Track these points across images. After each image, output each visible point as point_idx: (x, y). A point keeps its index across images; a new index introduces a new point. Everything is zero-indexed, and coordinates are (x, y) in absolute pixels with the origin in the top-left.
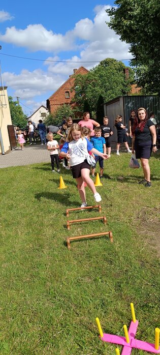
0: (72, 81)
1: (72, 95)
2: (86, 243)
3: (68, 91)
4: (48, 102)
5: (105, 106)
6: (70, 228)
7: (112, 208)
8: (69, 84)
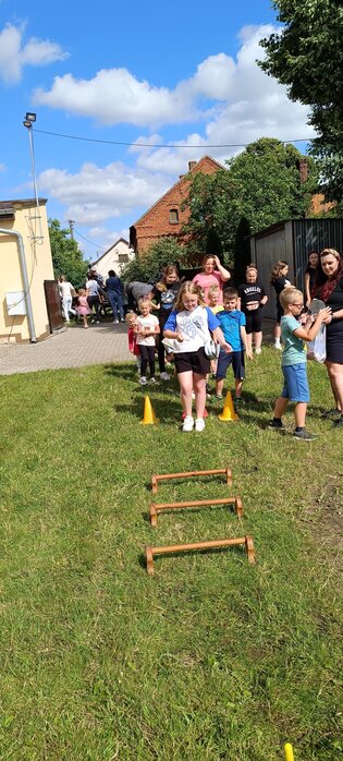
0: (184, 188)
1: (185, 216)
2: (191, 562)
3: (176, 207)
4: (133, 230)
5: (252, 241)
6: (158, 522)
7: (258, 477)
8: (177, 193)
